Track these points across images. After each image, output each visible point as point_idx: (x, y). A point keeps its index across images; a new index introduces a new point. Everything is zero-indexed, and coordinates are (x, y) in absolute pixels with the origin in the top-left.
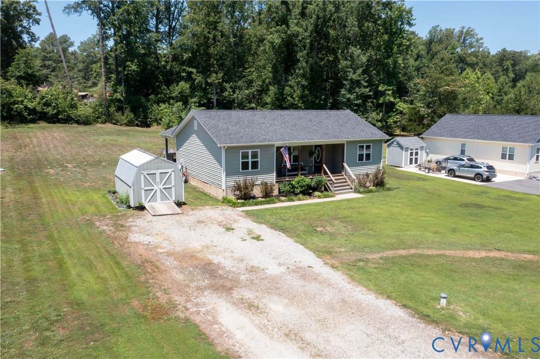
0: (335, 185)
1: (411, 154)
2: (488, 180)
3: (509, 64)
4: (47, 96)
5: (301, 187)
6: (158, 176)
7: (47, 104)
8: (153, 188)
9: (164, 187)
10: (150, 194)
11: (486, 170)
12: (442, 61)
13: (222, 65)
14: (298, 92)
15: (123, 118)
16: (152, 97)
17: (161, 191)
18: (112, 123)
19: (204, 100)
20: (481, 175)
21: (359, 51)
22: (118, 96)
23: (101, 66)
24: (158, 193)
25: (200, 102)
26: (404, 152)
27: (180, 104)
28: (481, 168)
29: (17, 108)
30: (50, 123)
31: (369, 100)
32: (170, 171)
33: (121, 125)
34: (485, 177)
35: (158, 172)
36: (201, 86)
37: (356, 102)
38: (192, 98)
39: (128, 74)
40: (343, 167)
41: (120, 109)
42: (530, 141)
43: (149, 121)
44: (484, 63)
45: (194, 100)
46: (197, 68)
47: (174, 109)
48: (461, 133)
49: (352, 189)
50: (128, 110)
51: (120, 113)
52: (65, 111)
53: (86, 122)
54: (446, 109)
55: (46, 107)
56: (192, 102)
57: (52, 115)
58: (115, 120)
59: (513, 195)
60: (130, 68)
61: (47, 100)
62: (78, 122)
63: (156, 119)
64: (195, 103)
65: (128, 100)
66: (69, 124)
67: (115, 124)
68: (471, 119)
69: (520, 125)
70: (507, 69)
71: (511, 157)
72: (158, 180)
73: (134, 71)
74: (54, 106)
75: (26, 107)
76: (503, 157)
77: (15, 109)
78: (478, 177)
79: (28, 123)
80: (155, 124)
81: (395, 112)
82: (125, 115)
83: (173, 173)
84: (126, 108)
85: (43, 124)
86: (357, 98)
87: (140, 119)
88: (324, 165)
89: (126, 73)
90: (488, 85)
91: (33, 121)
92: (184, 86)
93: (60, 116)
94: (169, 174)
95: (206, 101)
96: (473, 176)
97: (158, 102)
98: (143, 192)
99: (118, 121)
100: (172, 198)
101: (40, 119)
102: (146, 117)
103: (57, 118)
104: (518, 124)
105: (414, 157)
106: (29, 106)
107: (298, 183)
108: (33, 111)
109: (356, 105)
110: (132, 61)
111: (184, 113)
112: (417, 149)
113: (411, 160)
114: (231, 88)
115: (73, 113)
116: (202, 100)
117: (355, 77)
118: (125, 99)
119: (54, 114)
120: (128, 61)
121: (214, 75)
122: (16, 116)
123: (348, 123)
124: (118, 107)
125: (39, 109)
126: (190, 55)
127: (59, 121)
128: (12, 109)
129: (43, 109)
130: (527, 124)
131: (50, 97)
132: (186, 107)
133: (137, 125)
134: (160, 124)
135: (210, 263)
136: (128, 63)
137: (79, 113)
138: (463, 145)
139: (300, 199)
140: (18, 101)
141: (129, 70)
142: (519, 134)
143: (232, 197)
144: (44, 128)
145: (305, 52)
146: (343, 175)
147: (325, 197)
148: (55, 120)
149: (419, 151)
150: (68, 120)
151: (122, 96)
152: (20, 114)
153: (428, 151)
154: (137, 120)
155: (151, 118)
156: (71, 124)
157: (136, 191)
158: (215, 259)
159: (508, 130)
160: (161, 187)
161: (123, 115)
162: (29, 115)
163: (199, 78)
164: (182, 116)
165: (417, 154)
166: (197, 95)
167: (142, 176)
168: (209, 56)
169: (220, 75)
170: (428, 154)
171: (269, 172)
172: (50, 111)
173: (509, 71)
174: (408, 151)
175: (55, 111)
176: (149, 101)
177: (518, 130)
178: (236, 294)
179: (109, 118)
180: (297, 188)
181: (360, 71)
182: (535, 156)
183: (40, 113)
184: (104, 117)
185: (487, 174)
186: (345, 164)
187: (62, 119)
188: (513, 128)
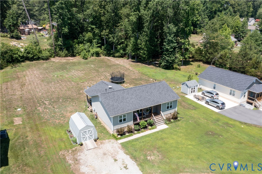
2: (222, 109)
3: (251, 4)
4: (28, 49)
5: (143, 126)
7: (28, 53)
8: (85, 136)
9: (90, 135)
10: (85, 138)
11: (221, 105)
13: (108, 26)
14: (144, 43)
15: (63, 53)
16: (75, 40)
17: (89, 137)
18: (58, 56)
19: (100, 41)
22: (59, 43)
23: (51, 30)
24: (88, 137)
25: (98, 42)
26: (189, 89)
27: (89, 44)
28: (219, 104)
29: (15, 56)
30: (30, 61)
32: (92, 129)
33: (62, 57)
34: (220, 108)
35: (87, 130)
36: (98, 35)
37: (170, 50)
38: (94, 39)
39: (63, 33)
41: (61, 49)
42: (241, 90)
43: (75, 54)
44: (238, 4)
45: (95, 41)
46: (96, 25)
47: (86, 46)
48: (214, 79)
49: (164, 122)
50: (65, 49)
51: (61, 51)
52: (37, 55)
53: (47, 59)
54: (212, 51)
55: (28, 54)
56: (94, 42)
58: (59, 55)
60: (64, 31)
61: (28, 51)
62: (43, 59)
63: (78, 52)
64: (96, 42)
65: (64, 44)
66: (39, 60)
67: (60, 57)
68: (220, 71)
69: (239, 79)
70: (250, 6)
71: (234, 95)
72: (87, 133)
73: (66, 32)
74: (32, 53)
75: (19, 56)
76: (230, 94)
77: (14, 57)
78: (218, 107)
79: (21, 62)
80: (77, 55)
81: (189, 52)
82: (64, 52)
83: (93, 130)
84: (64, 48)
85: (28, 62)
86: (171, 48)
87: (70, 54)
88: (152, 114)
89: (62, 33)
91: (23, 61)
92: (89, 35)
93: (35, 57)
94: (91, 131)
95: (101, 42)
96: (216, 106)
97: (79, 43)
98: (82, 138)
100: (93, 138)
101: (26, 60)
102: (73, 52)
103: (33, 58)
104: (239, 78)
105: (193, 90)
106: (21, 55)
107: (142, 124)
108: (23, 57)
110: (65, 27)
111: (90, 48)
114: (112, 36)
115: (40, 55)
116: (99, 41)
117: (170, 38)
118: (63, 44)
119: (32, 57)
120: (63, 27)
121: (104, 31)
122: (15, 60)
123: (163, 91)
124: (60, 48)
125: (25, 55)
126: (92, 20)
127: (35, 60)
128: (13, 57)
129: (27, 55)
130: (242, 79)
131: (29, 49)
132: (91, 45)
133: (69, 56)
134: (80, 55)
136: (63, 28)
137: (44, 55)
138: (215, 85)
139: (142, 132)
140: (15, 53)
141: (64, 32)
142: (238, 85)
143: (116, 134)
144: (28, 66)
145: (147, 24)
146: (160, 116)
148: (33, 59)
150: (38, 59)
151: (62, 43)
152: (17, 59)
153: (200, 84)
154: (69, 54)
155: (76, 52)
156: (40, 60)
157: (79, 139)
159: (234, 81)
160: (89, 135)
161: (63, 52)
162: (21, 59)
163: (97, 31)
164: (90, 49)
166: (96, 38)
167: (81, 133)
168: (101, 21)
169: (108, 31)
171: (130, 121)
172: (30, 56)
173: (251, 8)
175: (32, 55)
176: (74, 43)
177: (238, 83)
179: (57, 55)
180: (141, 126)
181: (172, 36)
182: (244, 96)
183: (26, 57)
184: (54, 55)
185: (222, 107)
186: (161, 112)
187: (36, 59)
188: (236, 81)
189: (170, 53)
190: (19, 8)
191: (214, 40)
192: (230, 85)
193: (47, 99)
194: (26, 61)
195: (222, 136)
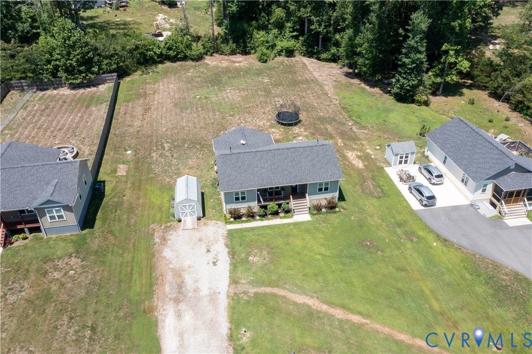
1: (401, 157)
4: (169, 41)
6: (187, 207)
7: (169, 49)
8: (185, 211)
10: (184, 214)
15: (228, 48)
16: (254, 23)
18: (218, 54)
19: (297, 26)
20: (422, 202)
22: (223, 29)
24: (188, 213)
25: (294, 27)
26: (394, 156)
27: (276, 30)
28: (424, 196)
29: (150, 54)
30: (172, 62)
32: (194, 204)
33: (226, 55)
35: (187, 205)
38: (287, 22)
40: (304, 195)
42: (477, 179)
43: (248, 50)
45: (289, 25)
47: (270, 36)
49: (307, 211)
50: (232, 40)
51: (225, 45)
52: (182, 52)
53: (198, 58)
55: (169, 51)
56: (287, 27)
57: (173, 56)
58: (221, 51)
61: (169, 45)
62: (193, 60)
63: (254, 47)
64: (290, 27)
65: (231, 32)
66: (185, 61)
67: (221, 54)
69: (487, 158)
71: (466, 184)
72: (188, 208)
74: (175, 49)
75: (155, 53)
76: (463, 180)
77: (148, 55)
79: (158, 63)
80: (253, 51)
81: (455, 70)
82: (229, 45)
84: (230, 39)
85: (168, 64)
88: (291, 196)
91: (161, 62)
92: (280, 12)
93: (179, 56)
94: (193, 206)
95: (298, 27)
97: (258, 29)
98: (180, 213)
99: (223, 52)
100: (195, 215)
101: (165, 59)
102: (245, 47)
103: (177, 57)
105: (403, 159)
106: (158, 52)
107: (270, 209)
108: (161, 55)
111: (278, 39)
112: (408, 154)
113: (401, 161)
114: (318, 21)
115: (188, 53)
116: (296, 26)
117: (412, 43)
118: (229, 32)
119: (175, 55)
122: (149, 60)
125: (164, 52)
127: (179, 60)
129: (167, 53)
131: (171, 42)
132: (281, 33)
133: (239, 53)
134: (257, 51)
135: (183, 282)
137: (193, 53)
138: (446, 158)
140: (150, 49)
142: (478, 168)
145: (377, 7)
146: (306, 200)
147: (286, 218)
148: (176, 59)
150: (185, 58)
152: (152, 58)
154: (239, 49)
155: (250, 47)
156: (187, 61)
157: (177, 213)
159: (476, 159)
160: (190, 211)
161: (228, 46)
162: (158, 58)
163: (292, 7)
165: (407, 157)
166: (292, 20)
167: (179, 207)
171: (253, 201)
172: (172, 53)
174: (398, 156)
175: (175, 53)
176: (251, 27)
177: (480, 163)
178: (179, 306)
179: (216, 50)
182: (481, 190)
183: (165, 55)
184: (212, 51)
186: (307, 195)
187: (181, 58)
188: (480, 159)
189: (408, 71)
191: (517, 51)
192: (465, 165)
193: (170, 141)
194: (166, 61)
195: (382, 251)
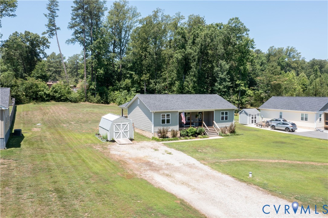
0: (209, 132)
1: (252, 118)
2: (293, 131)
3: (317, 67)
4: (56, 87)
5: (192, 133)
6: (121, 126)
7: (56, 92)
8: (119, 131)
9: (124, 131)
10: (118, 134)
11: (291, 125)
12: (272, 67)
13: (149, 70)
14: (191, 85)
15: (95, 99)
16: (110, 87)
17: (123, 133)
18: (89, 102)
19: (139, 89)
20: (289, 128)
21: (225, 63)
22: (92, 87)
23: (84, 71)
24: (121, 134)
25: (136, 90)
26: (248, 116)
27: (126, 91)
28: (288, 124)
29: (40, 94)
30: (56, 101)
31: (231, 89)
32: (127, 123)
33: (94, 103)
34: (290, 129)
35: (121, 124)
36: (137, 81)
37: (223, 90)
38: (132, 88)
39: (98, 75)
40: (213, 123)
41: (93, 94)
42: (315, 110)
43: (109, 101)
44: (302, 67)
45: (133, 89)
46: (135, 71)
47: (122, 94)
48: (280, 106)
49: (218, 134)
50: (98, 94)
51: (93, 96)
52: (65, 95)
53: (75, 101)
54: (275, 94)
55: (55, 93)
56: (132, 90)
57: (58, 97)
58: (91, 100)
59: (304, 138)
60: (99, 72)
61: (56, 90)
62: (71, 101)
63: (113, 100)
65: (98, 90)
66: (66, 102)
67: (90, 102)
68: (285, 99)
69: (311, 102)
70: (316, 70)
71: (306, 119)
72: (121, 127)
73: (101, 73)
74: (59, 93)
75: (45, 93)
76: (302, 119)
77: (39, 94)
78: (287, 129)
79: (45, 101)
80: (112, 102)
81: (246, 95)
82: (96, 97)
83: (128, 125)
84: (96, 94)
85: (53, 102)
86: (224, 88)
87: (104, 100)
88: (203, 122)
89: (97, 74)
90: (303, 80)
91: (48, 101)
92: (128, 81)
93: (62, 98)
94: (126, 125)
96: (284, 129)
97: (114, 90)
98: (114, 133)
99: (92, 101)
100: (128, 137)
101: (52, 99)
102: (107, 99)
103: (60, 99)
105: (254, 119)
106: (47, 93)
107: (190, 131)
108: (48, 95)
109: (224, 92)
110: (101, 69)
111: (128, 96)
112: (256, 115)
113: (252, 121)
114: (154, 82)
115: (69, 96)
117: (222, 76)
118: (96, 89)
119: (59, 97)
120: (98, 68)
121: (144, 75)
123: (216, 101)
124: (92, 93)
125: (51, 94)
126: (132, 65)
127: (61, 101)
128: (38, 94)
129: (54, 94)
130: (314, 101)
131: (57, 88)
132: (129, 93)
133: (102, 103)
134: (115, 102)
135: (149, 162)
136: (99, 69)
137: (72, 96)
138: (281, 113)
139: (191, 139)
140: (41, 90)
141: (99, 73)
142: (310, 107)
143: (157, 137)
144: (54, 104)
145: (195, 63)
146: (213, 127)
147: (204, 138)
148: (59, 100)
149: (257, 116)
150: (66, 100)
151: (95, 87)
152: (41, 97)
153: (262, 116)
154: (102, 100)
155: (110, 99)
156: (68, 102)
157: (111, 133)
158: (151, 161)
159: (304, 105)
160: (123, 131)
161: (95, 97)
162: (46, 97)
163: (136, 77)
164: (127, 98)
165: (255, 118)
166: (135, 86)
167: (114, 126)
168: (142, 65)
169: (148, 75)
170: (262, 118)
171: (174, 125)
172: (57, 95)
173: (318, 72)
174: (250, 116)
175: (60, 95)
176: (109, 90)
177: (309, 105)
178: (161, 172)
179: (87, 99)
180: (190, 133)
181: (225, 73)
182: (319, 119)
183: (52, 96)
184: (85, 99)
185: (292, 127)
186: (214, 122)
187: (63, 100)
188: (307, 104)
189: (223, 93)
190: (49, 69)
191: (275, 82)
192: (300, 108)
194: (52, 101)
